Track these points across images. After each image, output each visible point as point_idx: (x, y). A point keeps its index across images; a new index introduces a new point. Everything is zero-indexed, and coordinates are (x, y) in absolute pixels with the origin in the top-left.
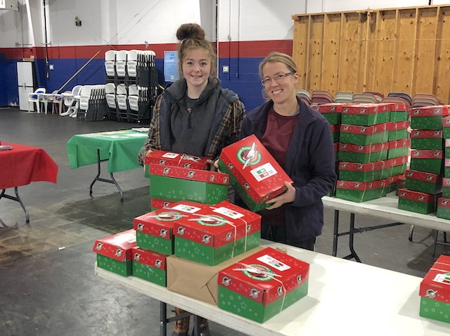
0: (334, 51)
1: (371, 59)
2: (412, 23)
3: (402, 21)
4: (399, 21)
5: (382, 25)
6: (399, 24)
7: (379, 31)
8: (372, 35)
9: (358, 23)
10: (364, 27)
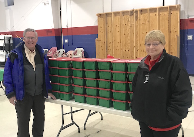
0: (118, 30)
1: (137, 33)
2: (156, 15)
3: (151, 14)
4: (149, 14)
5: (141, 16)
6: (149, 16)
7: (140, 20)
8: (137, 22)
9: (129, 16)
10: (132, 18)
